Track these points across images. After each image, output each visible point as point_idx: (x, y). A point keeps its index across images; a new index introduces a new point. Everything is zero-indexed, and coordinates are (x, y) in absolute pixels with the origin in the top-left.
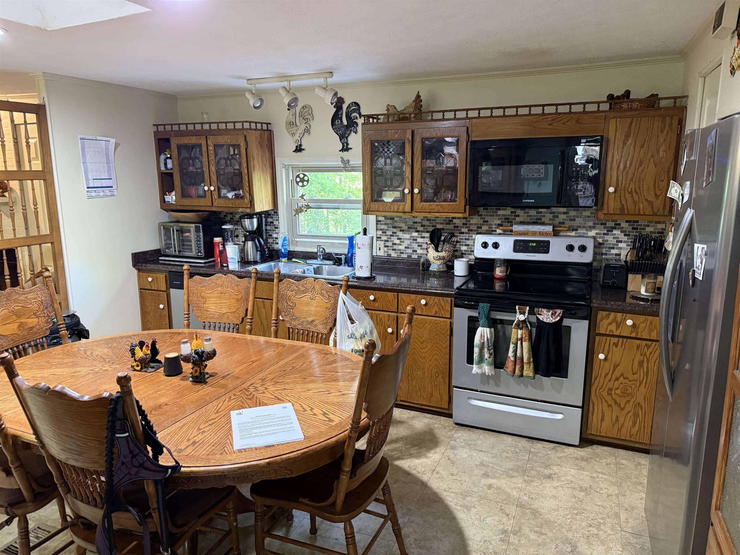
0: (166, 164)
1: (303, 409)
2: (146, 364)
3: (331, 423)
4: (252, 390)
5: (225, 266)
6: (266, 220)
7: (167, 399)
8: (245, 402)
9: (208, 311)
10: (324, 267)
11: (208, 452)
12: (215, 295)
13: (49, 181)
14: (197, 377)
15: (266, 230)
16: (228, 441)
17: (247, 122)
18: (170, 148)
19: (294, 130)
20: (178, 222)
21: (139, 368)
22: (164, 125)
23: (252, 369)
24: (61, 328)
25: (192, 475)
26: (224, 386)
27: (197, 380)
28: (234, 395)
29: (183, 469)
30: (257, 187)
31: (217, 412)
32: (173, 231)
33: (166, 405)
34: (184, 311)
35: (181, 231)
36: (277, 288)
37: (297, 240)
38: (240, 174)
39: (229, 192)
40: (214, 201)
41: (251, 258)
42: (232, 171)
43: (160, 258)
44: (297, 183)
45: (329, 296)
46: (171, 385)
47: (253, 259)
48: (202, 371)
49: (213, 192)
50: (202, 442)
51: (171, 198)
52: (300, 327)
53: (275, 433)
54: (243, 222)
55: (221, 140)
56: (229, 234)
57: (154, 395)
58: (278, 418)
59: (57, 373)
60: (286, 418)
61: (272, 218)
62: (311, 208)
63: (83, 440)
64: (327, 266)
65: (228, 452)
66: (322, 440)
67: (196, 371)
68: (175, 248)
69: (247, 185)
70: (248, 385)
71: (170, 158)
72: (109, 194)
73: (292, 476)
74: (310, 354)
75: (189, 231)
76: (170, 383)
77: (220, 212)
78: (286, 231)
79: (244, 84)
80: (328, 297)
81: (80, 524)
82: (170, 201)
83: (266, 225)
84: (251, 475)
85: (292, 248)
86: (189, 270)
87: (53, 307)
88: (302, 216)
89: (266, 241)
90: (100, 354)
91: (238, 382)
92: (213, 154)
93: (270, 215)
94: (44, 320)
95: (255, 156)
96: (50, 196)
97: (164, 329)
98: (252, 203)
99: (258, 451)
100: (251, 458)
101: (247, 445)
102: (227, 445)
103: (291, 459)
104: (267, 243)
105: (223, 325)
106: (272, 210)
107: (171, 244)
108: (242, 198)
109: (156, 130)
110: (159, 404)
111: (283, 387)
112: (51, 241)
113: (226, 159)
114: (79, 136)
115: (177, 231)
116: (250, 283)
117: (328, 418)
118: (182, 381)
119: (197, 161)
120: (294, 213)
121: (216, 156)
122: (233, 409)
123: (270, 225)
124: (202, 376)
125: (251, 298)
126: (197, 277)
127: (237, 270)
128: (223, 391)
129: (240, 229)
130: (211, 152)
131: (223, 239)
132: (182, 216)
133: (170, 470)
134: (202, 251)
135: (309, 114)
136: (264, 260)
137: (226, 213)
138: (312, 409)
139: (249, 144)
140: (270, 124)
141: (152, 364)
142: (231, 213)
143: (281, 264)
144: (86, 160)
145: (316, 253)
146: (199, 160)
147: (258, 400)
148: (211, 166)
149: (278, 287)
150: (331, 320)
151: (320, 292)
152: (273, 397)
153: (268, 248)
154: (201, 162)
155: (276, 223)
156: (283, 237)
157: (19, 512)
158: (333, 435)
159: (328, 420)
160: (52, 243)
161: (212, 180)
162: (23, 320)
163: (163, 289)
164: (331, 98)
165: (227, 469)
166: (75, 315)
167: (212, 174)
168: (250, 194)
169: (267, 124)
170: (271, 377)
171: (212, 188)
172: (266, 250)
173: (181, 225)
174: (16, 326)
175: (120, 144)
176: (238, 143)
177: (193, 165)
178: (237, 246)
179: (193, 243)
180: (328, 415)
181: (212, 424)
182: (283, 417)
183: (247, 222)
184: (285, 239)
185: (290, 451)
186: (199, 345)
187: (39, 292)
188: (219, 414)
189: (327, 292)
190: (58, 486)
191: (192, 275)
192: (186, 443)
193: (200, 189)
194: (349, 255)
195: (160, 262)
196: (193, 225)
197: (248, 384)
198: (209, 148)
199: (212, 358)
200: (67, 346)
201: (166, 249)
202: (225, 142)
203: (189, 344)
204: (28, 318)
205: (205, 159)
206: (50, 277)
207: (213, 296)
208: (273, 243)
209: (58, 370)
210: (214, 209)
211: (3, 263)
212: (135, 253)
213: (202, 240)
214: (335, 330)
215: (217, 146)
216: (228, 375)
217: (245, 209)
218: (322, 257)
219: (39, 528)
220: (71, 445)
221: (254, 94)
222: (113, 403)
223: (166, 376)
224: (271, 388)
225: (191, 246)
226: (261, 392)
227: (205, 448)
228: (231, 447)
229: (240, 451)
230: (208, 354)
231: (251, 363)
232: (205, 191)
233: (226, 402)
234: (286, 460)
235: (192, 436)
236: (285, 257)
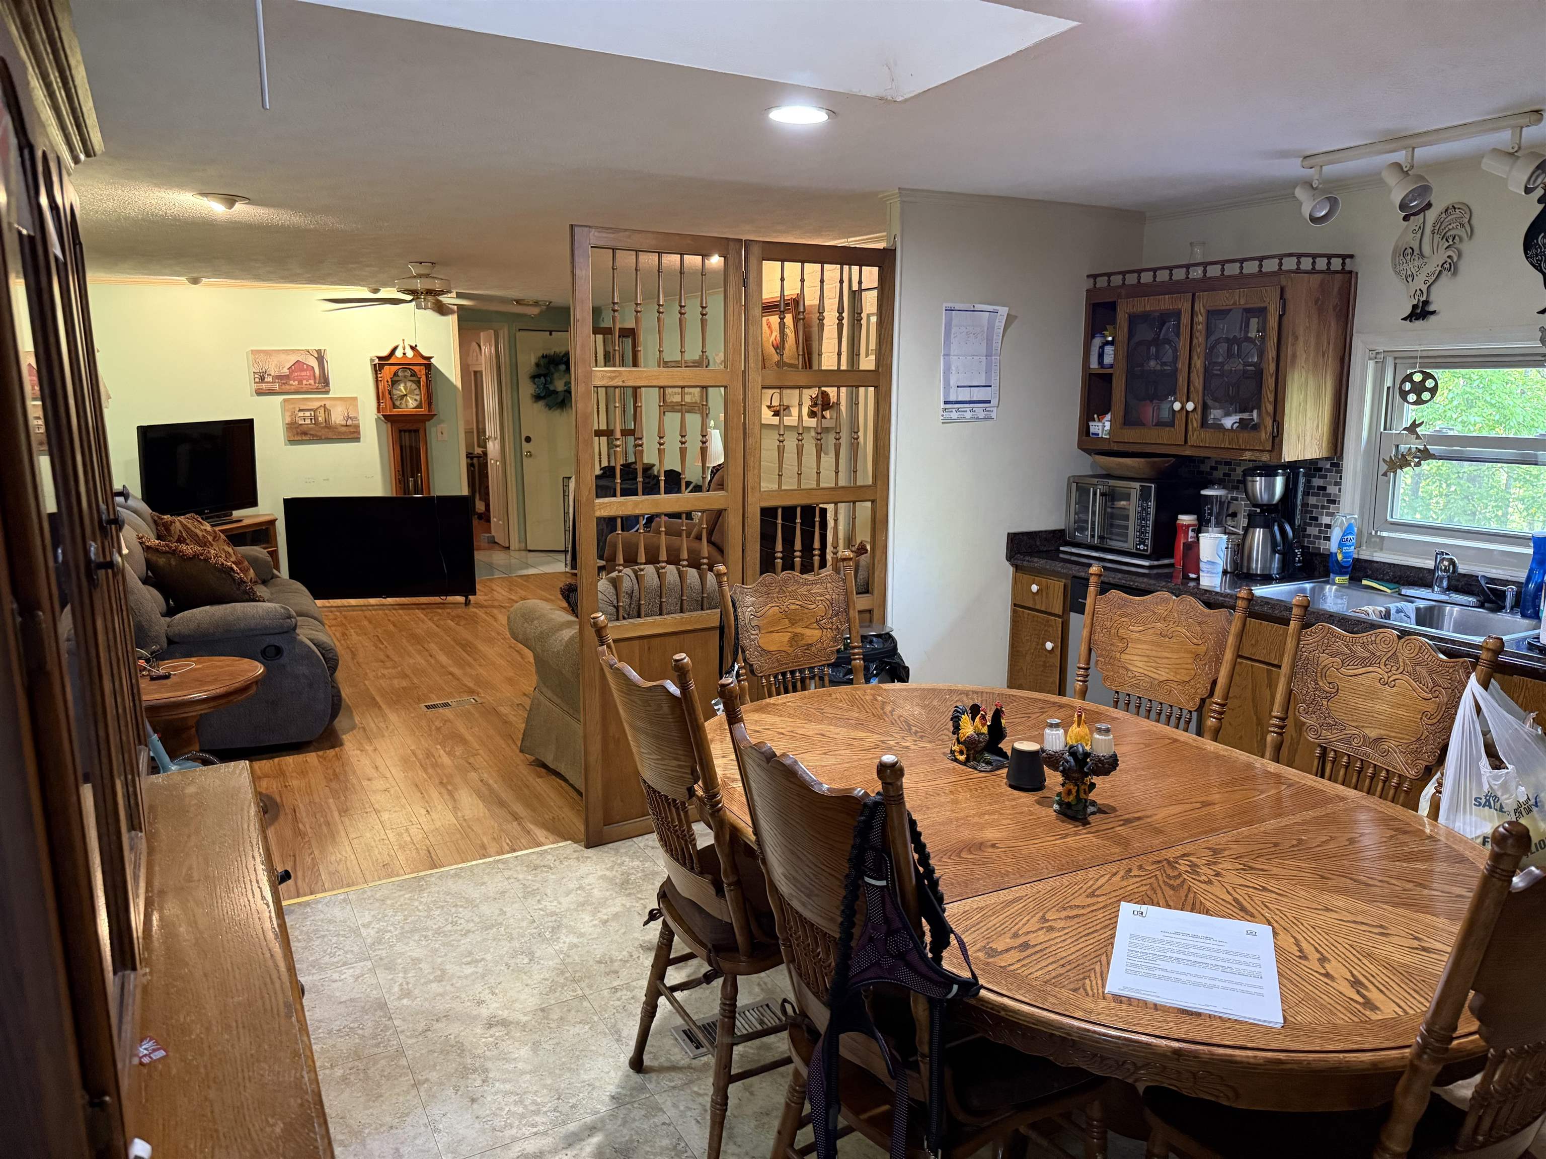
0: (1101, 356)
1: (1301, 951)
2: (977, 752)
3: (1368, 1013)
4: (1183, 868)
5: (1193, 579)
6: (1308, 482)
7: (999, 835)
8: (1159, 892)
9: (1127, 670)
10: (1448, 608)
11: (1048, 977)
12: (1149, 638)
13: (883, 389)
14: (1069, 805)
15: (1305, 505)
16: (1098, 967)
17: (1291, 255)
18: (1113, 322)
19: (1411, 267)
20: (1109, 476)
21: (962, 758)
22: (1109, 275)
23: (1196, 819)
24: (854, 654)
25: (1003, 1013)
26: (1125, 843)
27: (1069, 812)
28: (1140, 867)
29: (983, 992)
30: (1295, 404)
31: (1092, 895)
32: (1095, 494)
33: (993, 846)
34: (1079, 662)
35: (1110, 496)
36: (1294, 642)
37: (1385, 534)
38: (1259, 374)
39: (1228, 414)
40: (1190, 433)
41: (1257, 567)
42: (1241, 367)
43: (1062, 548)
44: (1404, 395)
45: (1436, 684)
46: (1013, 807)
47: (1263, 569)
48: (1082, 796)
49: (1191, 415)
50: (1041, 950)
51: (1102, 427)
52: (1341, 747)
53: (1212, 987)
54: (1249, 484)
55: (1223, 299)
56: (1215, 509)
57: (976, 819)
58: (1227, 952)
59: (828, 734)
60: (1249, 960)
61: (1325, 477)
62: (1433, 457)
63: (816, 869)
64: (1456, 609)
65: (1090, 993)
66: (1331, 1048)
67: (1069, 792)
68: (1093, 529)
69: (1272, 399)
70: (1178, 854)
71: (1112, 343)
72: (982, 415)
73: (1234, 1105)
74: (1355, 822)
75: (1127, 497)
76: (1014, 803)
77: (1202, 460)
78: (1357, 510)
79: (1293, 168)
80: (1431, 685)
81: (804, 1027)
82: (1100, 432)
83: (1306, 493)
84: (1134, 1064)
85: (1365, 555)
86: (1100, 575)
87: (848, 614)
88: (1406, 476)
89: (1300, 532)
90: (905, 714)
91: (1157, 841)
92: (1204, 332)
93: (1320, 469)
94: (830, 634)
95: (1301, 331)
96: (880, 416)
97: (1048, 692)
98: (1277, 440)
99: (1157, 1015)
100: (1139, 1024)
101: (1138, 991)
102: (1092, 975)
103: (1236, 1062)
104: (1304, 536)
105: (1156, 708)
106: (1327, 459)
107: (1087, 522)
108: (1256, 427)
109: (1092, 286)
110: (980, 840)
111: (1261, 882)
112: (872, 498)
113: (1231, 342)
114: (945, 305)
115: (1102, 494)
116: (1230, 623)
117: (1363, 996)
118: (1038, 806)
119: (1167, 347)
120: (1384, 467)
121: (1207, 337)
122: (1128, 899)
123: (1318, 495)
124: (1080, 807)
125: (1228, 655)
126: (1114, 593)
127: (1218, 590)
128: (1118, 850)
129: (1242, 499)
130: (1200, 327)
131: (1199, 519)
132: (1119, 464)
133: (955, 987)
134: (1149, 542)
135: (1462, 225)
136: (1287, 575)
137: (1217, 462)
138: (1323, 960)
139: (1290, 306)
140: (1351, 256)
141: (988, 756)
142: (1228, 463)
143: (1330, 590)
144: (950, 349)
145: (1432, 572)
146: (1171, 346)
147: (1191, 895)
148: (1195, 357)
149: (1299, 641)
150: (1431, 746)
151: (1410, 669)
152: (1229, 898)
153: (1303, 547)
154: (1175, 350)
155: (1332, 489)
156: (1346, 524)
157: (726, 965)
158: (1366, 1046)
159: (1361, 1000)
160: (873, 502)
161: (1192, 388)
162: (799, 630)
163: (1057, 612)
164: (1526, 178)
165: (1079, 1028)
166: (891, 637)
167: (1194, 375)
168: (1274, 420)
169: (1344, 257)
170: (1237, 849)
171: (1190, 406)
172: (1298, 551)
173: (1112, 482)
174: (787, 639)
175: (1016, 317)
176: (1262, 305)
177: (1157, 357)
178: (1225, 537)
179: (1132, 524)
180: (1366, 988)
181: (1074, 917)
182: (1241, 955)
183: (1259, 484)
184: (1348, 531)
185: (1239, 1043)
186: (1083, 738)
187: (829, 585)
188: (1094, 900)
189: (1431, 672)
190: (781, 942)
191: (1106, 586)
192: (1008, 940)
193: (1165, 406)
194: (1531, 586)
195: (1061, 556)
196: (1137, 485)
197: (1178, 851)
198: (1195, 319)
199: (1107, 773)
200: (858, 689)
201: (1075, 530)
202: (1235, 303)
203: (1061, 731)
204: (806, 627)
205: (1183, 345)
206: (851, 559)
207: (1142, 638)
208: (1319, 538)
209: (832, 728)
210: (1188, 453)
211: (795, 528)
212: (1015, 534)
213: (1152, 517)
214: (1439, 774)
215: (1214, 314)
216: (1139, 818)
217: (1257, 454)
218: (1445, 584)
219: (767, 1005)
220: (797, 872)
221: (1316, 189)
222: (867, 812)
223: (1011, 786)
224: (1231, 878)
225: (1127, 528)
226: (1203, 878)
227: (1044, 964)
228: (1100, 982)
229: (1118, 999)
230: (1100, 761)
231: (1198, 805)
232: (1174, 411)
233: (1117, 878)
234: (1222, 1061)
235: (1024, 930)
236: (1341, 573)
